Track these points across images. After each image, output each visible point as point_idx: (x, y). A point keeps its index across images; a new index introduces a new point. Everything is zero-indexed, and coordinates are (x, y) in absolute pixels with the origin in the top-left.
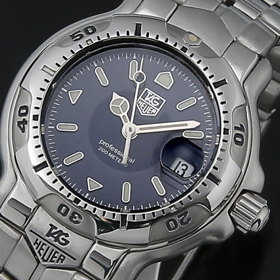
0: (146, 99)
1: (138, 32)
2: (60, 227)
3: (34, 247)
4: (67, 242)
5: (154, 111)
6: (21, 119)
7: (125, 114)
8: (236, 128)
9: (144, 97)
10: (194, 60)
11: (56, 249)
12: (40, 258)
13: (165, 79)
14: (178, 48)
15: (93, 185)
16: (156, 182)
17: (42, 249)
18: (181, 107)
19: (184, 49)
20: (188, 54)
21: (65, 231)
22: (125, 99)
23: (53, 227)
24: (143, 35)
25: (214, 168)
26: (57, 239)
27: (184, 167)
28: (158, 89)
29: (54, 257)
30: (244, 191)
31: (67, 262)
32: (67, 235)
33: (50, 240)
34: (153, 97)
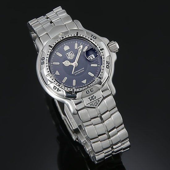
1: (51, 47)
2: (90, 97)
3: (91, 106)
4: (95, 97)
5: (73, 55)
6: (57, 90)
7: (70, 63)
8: (91, 36)
9: (68, 56)
10: (67, 36)
11: (96, 101)
12: (95, 107)
13: (66, 48)
14: (61, 39)
16: (92, 65)
17: (93, 105)
18: (76, 47)
19: (63, 38)
20: (65, 37)
21: (92, 96)
22: (66, 61)
23: (89, 98)
24: (53, 46)
25: (99, 48)
26: (93, 99)
27: (91, 57)
28: (68, 51)
29: (97, 103)
30: (108, 45)
31: (100, 100)
32: (94, 96)
33: (92, 101)
34: (69, 54)
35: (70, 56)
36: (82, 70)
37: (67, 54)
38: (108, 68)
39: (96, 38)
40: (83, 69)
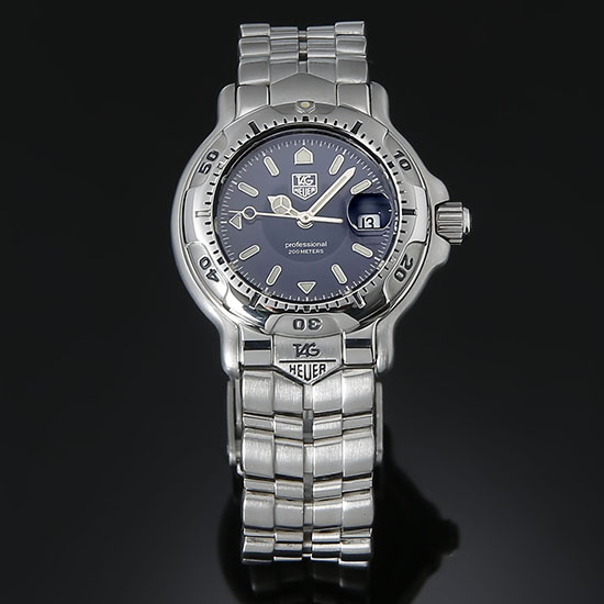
0: (300, 183)
1: (256, 130)
2: (303, 342)
3: (292, 373)
4: (318, 351)
5: (313, 190)
6: (208, 271)
7: (291, 208)
8: (396, 157)
9: (296, 184)
10: (321, 122)
11: (312, 364)
12: (302, 379)
13: (304, 156)
14: (300, 121)
15: (307, 287)
16: (357, 248)
17: (299, 371)
18: (334, 169)
19: (305, 119)
20: (311, 121)
21: (310, 341)
22: (281, 196)
23: (297, 346)
24: (263, 130)
25: (403, 202)
26: (308, 354)
27: (370, 221)
28: (303, 168)
29: (315, 371)
30: (437, 207)
31: (329, 367)
32: (313, 345)
33: (302, 358)
34: (303, 179)
35: (304, 186)
36: (319, 248)
37: (299, 176)
38: (401, 280)
39: (408, 168)
40: (323, 245)
